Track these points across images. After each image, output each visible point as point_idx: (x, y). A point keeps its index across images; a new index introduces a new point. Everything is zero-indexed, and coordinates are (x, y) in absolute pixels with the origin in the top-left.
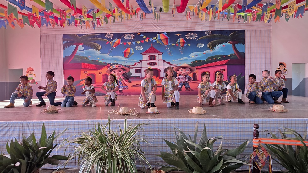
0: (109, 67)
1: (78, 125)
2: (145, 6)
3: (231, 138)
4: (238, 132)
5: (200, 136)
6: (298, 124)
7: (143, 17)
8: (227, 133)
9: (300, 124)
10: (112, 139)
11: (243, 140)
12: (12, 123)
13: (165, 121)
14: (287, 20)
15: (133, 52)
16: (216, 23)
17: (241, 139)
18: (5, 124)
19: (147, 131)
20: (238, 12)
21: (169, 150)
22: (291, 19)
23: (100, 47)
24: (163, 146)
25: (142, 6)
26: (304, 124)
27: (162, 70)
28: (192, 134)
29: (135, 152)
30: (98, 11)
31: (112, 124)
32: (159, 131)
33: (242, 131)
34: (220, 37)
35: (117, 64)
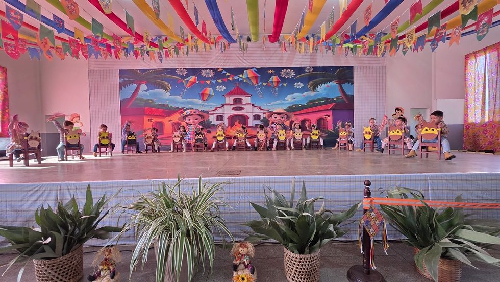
0: (182, 113)
1: (138, 186)
2: (227, 32)
3: (336, 200)
4: (345, 191)
5: (298, 198)
6: (418, 180)
7: (225, 47)
8: (331, 193)
9: (420, 180)
10: (182, 203)
11: (351, 202)
12: (45, 185)
13: (252, 179)
14: (404, 53)
15: (212, 93)
16: (318, 57)
17: (348, 201)
18: (36, 187)
19: (229, 193)
20: (345, 43)
21: (257, 217)
22: (409, 51)
23: (170, 87)
24: (250, 212)
25: (223, 32)
26: (425, 180)
27: (251, 116)
28: (288, 196)
29: (212, 220)
30: (166, 39)
31: (184, 184)
32: (244, 192)
33: (350, 191)
34: (323, 76)
35: (192, 109)
